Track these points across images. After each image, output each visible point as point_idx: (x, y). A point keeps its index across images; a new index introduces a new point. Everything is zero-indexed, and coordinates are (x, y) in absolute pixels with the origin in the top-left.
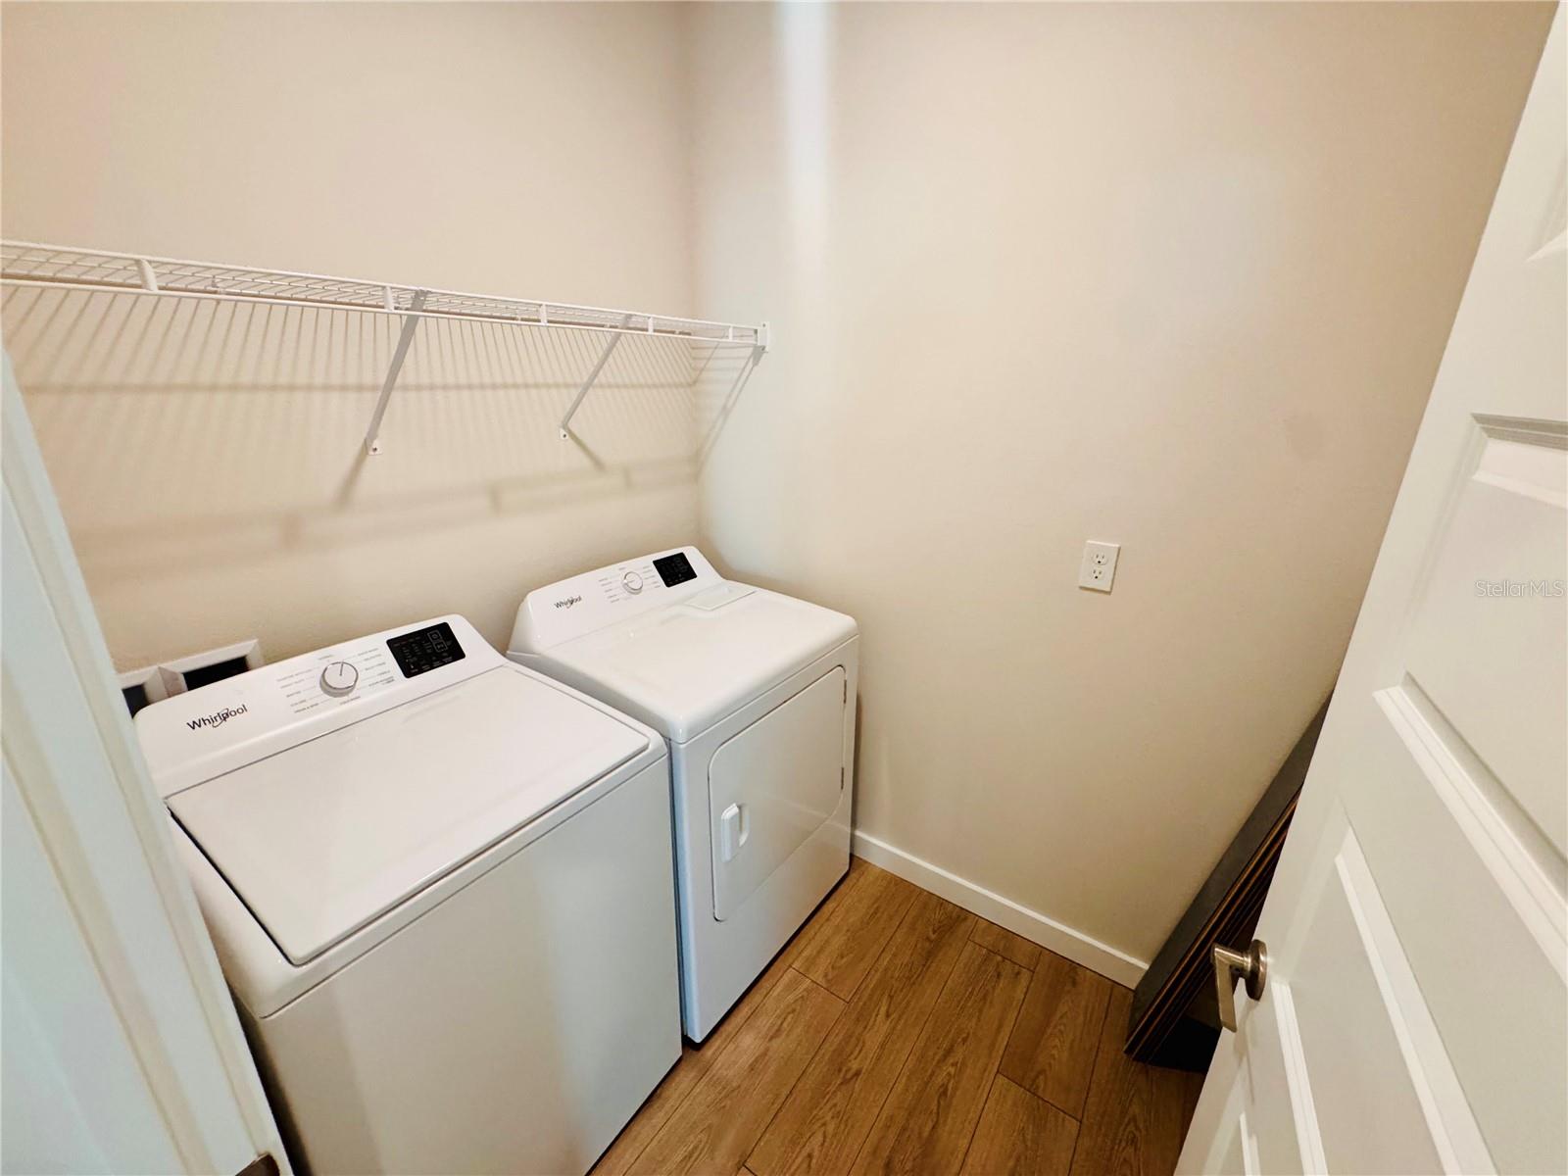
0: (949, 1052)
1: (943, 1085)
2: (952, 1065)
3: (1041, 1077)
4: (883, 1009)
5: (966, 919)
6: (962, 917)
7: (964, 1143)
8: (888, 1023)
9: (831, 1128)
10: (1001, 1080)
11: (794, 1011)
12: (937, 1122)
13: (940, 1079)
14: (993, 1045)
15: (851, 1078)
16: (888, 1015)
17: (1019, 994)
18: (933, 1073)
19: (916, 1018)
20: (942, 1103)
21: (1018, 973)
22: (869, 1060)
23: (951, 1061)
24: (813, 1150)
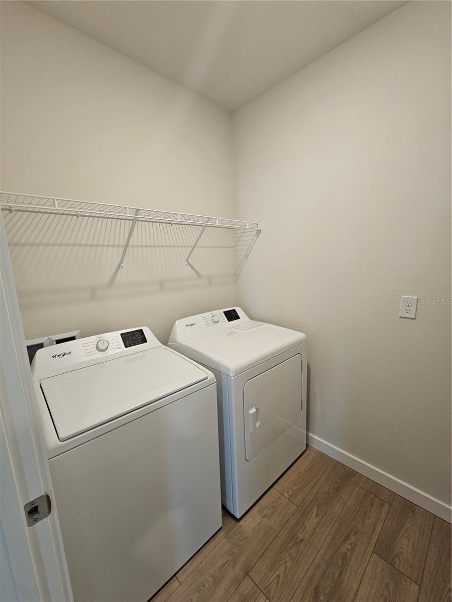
0: (347, 538)
1: (344, 554)
2: (349, 544)
3: (397, 559)
4: (315, 513)
5: (355, 475)
6: (354, 474)
7: (356, 585)
8: (317, 518)
9: (289, 564)
10: (374, 556)
11: (273, 506)
12: (342, 572)
13: (343, 549)
14: (370, 538)
15: (299, 542)
16: (317, 515)
17: (384, 515)
18: (340, 546)
19: (331, 518)
20: (344, 562)
21: (383, 504)
22: (308, 535)
23: (349, 542)
24: (280, 573)
